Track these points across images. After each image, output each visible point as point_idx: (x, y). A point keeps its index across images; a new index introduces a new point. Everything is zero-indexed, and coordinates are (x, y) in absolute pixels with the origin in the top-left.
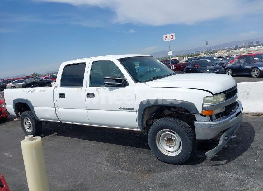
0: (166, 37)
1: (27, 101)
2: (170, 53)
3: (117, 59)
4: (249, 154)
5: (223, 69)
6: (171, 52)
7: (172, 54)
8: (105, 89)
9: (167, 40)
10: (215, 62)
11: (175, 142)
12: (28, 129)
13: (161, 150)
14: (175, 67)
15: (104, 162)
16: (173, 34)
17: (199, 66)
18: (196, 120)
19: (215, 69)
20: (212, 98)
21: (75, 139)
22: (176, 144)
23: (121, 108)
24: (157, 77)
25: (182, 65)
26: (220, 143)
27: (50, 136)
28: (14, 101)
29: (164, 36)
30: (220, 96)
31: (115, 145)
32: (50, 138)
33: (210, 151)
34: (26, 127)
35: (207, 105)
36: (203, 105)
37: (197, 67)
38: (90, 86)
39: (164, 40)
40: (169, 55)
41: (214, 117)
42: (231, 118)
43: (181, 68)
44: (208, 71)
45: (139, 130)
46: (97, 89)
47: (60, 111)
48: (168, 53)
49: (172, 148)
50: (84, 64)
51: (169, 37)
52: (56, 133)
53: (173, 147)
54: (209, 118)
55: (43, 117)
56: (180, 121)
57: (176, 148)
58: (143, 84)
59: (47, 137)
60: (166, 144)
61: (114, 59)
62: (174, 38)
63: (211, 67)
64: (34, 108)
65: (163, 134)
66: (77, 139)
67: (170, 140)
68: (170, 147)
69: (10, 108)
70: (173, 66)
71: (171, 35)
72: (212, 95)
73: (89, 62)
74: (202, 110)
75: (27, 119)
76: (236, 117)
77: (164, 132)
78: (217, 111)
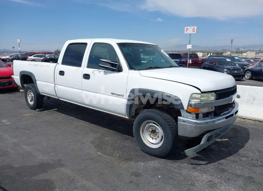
0: (187, 29)
1: (31, 74)
2: (189, 47)
3: (117, 43)
4: (233, 159)
5: (242, 70)
6: (191, 45)
7: (191, 48)
8: (101, 72)
9: (189, 32)
11: (158, 134)
12: (31, 101)
13: (144, 140)
15: (89, 144)
16: (196, 28)
17: (217, 65)
18: (181, 116)
19: (233, 70)
20: (200, 96)
21: (71, 117)
22: (158, 137)
24: (154, 68)
25: (200, 61)
26: (202, 143)
27: (50, 111)
28: (21, 72)
29: (186, 28)
30: (210, 94)
31: (106, 129)
32: (49, 113)
33: (190, 149)
34: (29, 99)
35: (193, 102)
36: (189, 101)
37: (215, 64)
38: (88, 67)
39: (185, 32)
40: (188, 48)
41: (201, 115)
42: (219, 120)
43: (199, 63)
44: (225, 70)
45: (127, 117)
46: (93, 71)
47: (59, 87)
48: (188, 46)
49: (154, 140)
50: (86, 44)
51: (190, 30)
52: (56, 109)
53: (156, 139)
54: (195, 115)
55: (44, 92)
56: (166, 114)
57: (158, 140)
58: (137, 72)
59: (46, 111)
60: (150, 135)
61: (114, 42)
62: (195, 32)
63: (229, 67)
64: (37, 82)
65: (148, 125)
66: (73, 117)
67: (154, 132)
68: (153, 138)
69: (17, 78)
70: (191, 60)
71: (193, 27)
72: (200, 92)
73: (90, 42)
74: (188, 106)
75: (30, 91)
76: (225, 120)
77: (148, 123)
78: (205, 110)
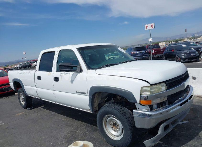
0: (147, 27)
1: (19, 80)
2: (150, 40)
3: (76, 48)
4: (194, 144)
5: (197, 53)
6: (152, 39)
7: (152, 40)
8: (66, 74)
9: (148, 28)
10: (190, 47)
11: (119, 127)
12: (23, 102)
13: (108, 133)
14: (154, 51)
16: (153, 24)
17: (175, 51)
18: (135, 108)
19: (189, 53)
20: (150, 88)
21: (53, 113)
22: (119, 129)
23: (76, 92)
25: (162, 50)
26: (159, 133)
27: (38, 108)
28: (13, 80)
29: (145, 26)
30: (160, 86)
32: (37, 110)
33: (149, 140)
34: (21, 101)
35: (145, 94)
36: (141, 95)
37: (174, 51)
38: (57, 71)
39: (146, 29)
40: (149, 41)
41: (155, 106)
42: (173, 108)
43: (161, 52)
44: (183, 54)
45: (91, 112)
46: (61, 74)
47: (39, 89)
48: (149, 39)
49: (116, 132)
50: (54, 52)
51: (149, 27)
52: (43, 106)
53: (118, 131)
54: (148, 107)
55: (30, 94)
56: (123, 107)
57: (120, 132)
58: (94, 71)
59: (35, 109)
60: (112, 128)
61: (74, 48)
62: (154, 27)
63: (185, 51)
64: (25, 87)
65: (109, 119)
66: (55, 113)
67: (115, 124)
69: (11, 84)
70: (153, 50)
71: (151, 24)
72: (149, 85)
73: (57, 50)
74: (140, 99)
75: (21, 94)
76: (179, 107)
77: (109, 117)
78: (158, 101)
